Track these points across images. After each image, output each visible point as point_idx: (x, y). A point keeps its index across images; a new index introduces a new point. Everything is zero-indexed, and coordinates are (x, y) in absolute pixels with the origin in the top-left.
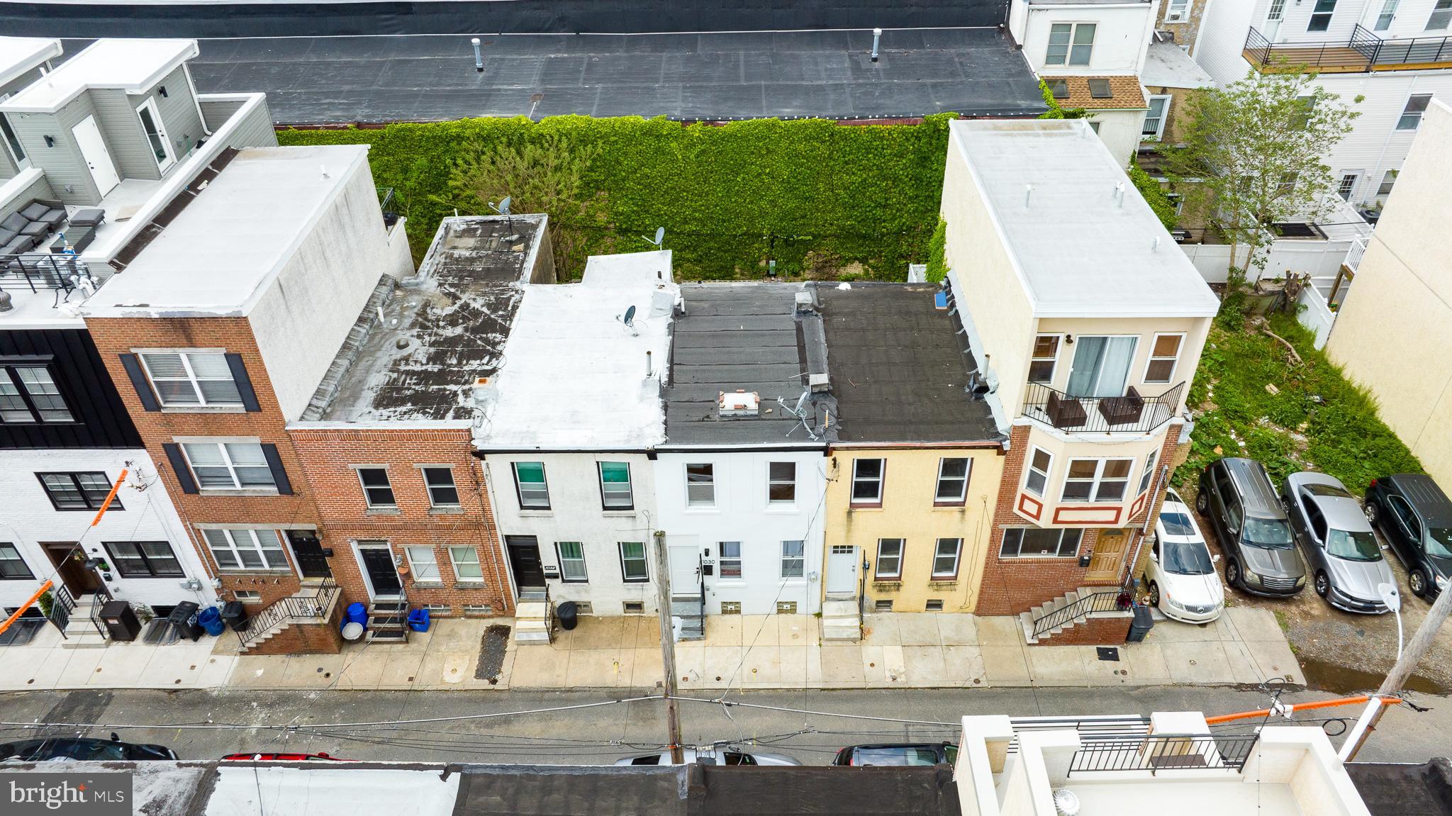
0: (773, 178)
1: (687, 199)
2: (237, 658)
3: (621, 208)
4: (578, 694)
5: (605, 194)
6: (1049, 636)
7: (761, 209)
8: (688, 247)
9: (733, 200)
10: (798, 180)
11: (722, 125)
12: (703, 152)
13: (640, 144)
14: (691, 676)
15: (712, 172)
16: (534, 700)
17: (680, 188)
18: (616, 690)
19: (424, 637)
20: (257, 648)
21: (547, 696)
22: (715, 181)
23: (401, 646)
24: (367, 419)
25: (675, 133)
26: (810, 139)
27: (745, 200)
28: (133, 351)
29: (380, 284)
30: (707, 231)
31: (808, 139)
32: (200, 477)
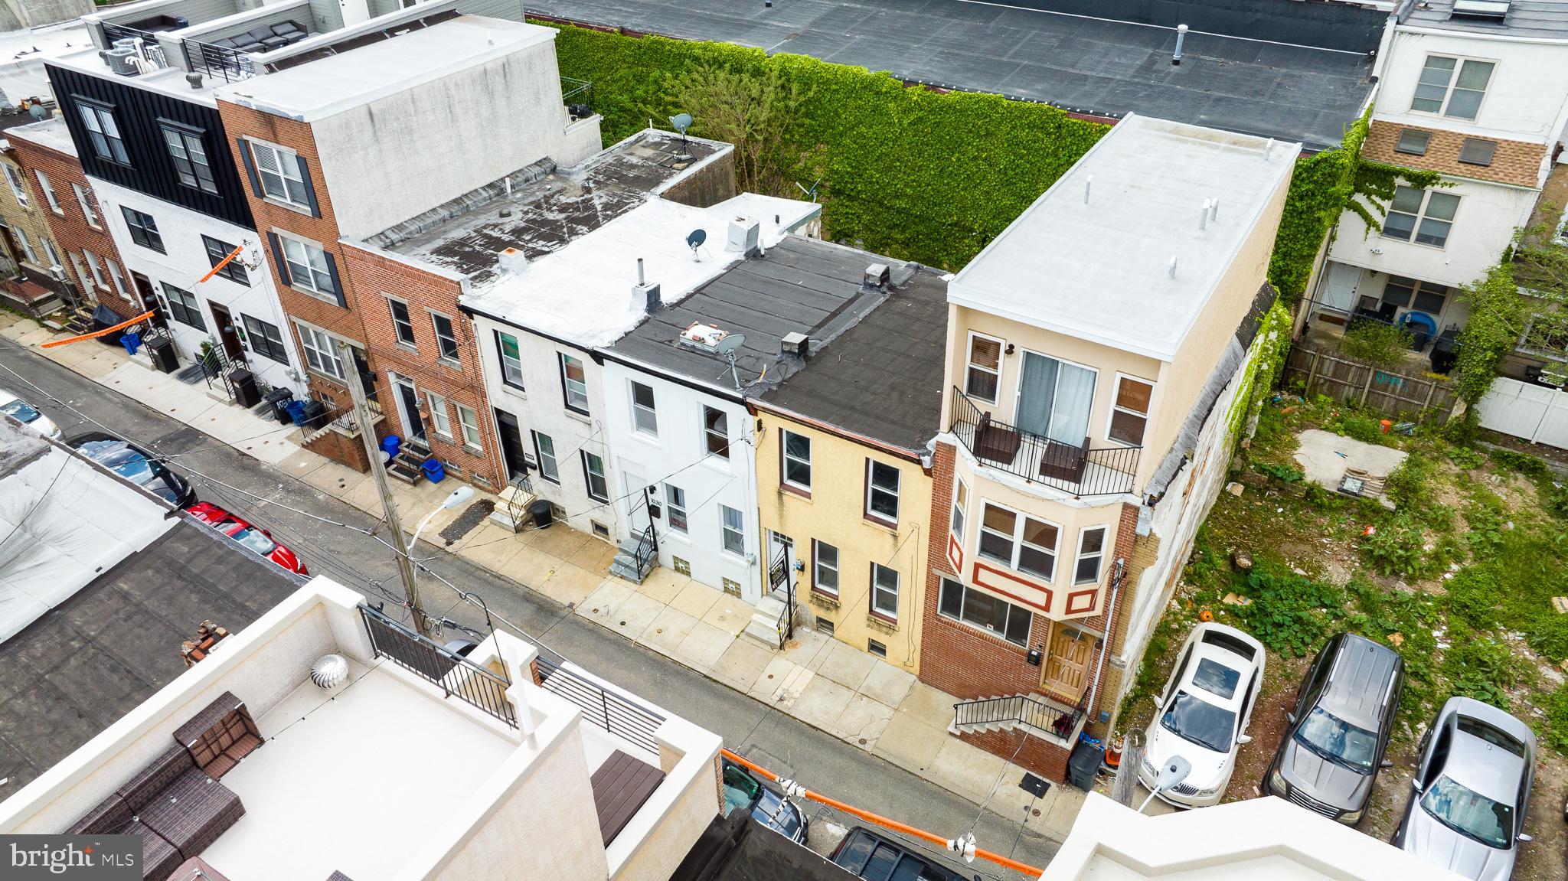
0: (990, 165)
1: (900, 171)
2: (298, 448)
3: (836, 166)
4: (502, 582)
5: (824, 148)
6: (971, 732)
7: (974, 199)
8: (896, 225)
9: (945, 181)
10: (1016, 174)
11: (944, 93)
12: (920, 119)
13: (860, 99)
14: (603, 611)
15: (927, 145)
16: (466, 571)
17: (894, 156)
18: (534, 593)
19: (431, 486)
20: (311, 444)
21: (478, 573)
22: (929, 155)
23: (409, 487)
24: (420, 260)
25: (894, 93)
26: (1034, 126)
27: (959, 185)
28: (245, 137)
29: (536, 164)
30: (916, 211)
31: (1032, 126)
32: (294, 272)
